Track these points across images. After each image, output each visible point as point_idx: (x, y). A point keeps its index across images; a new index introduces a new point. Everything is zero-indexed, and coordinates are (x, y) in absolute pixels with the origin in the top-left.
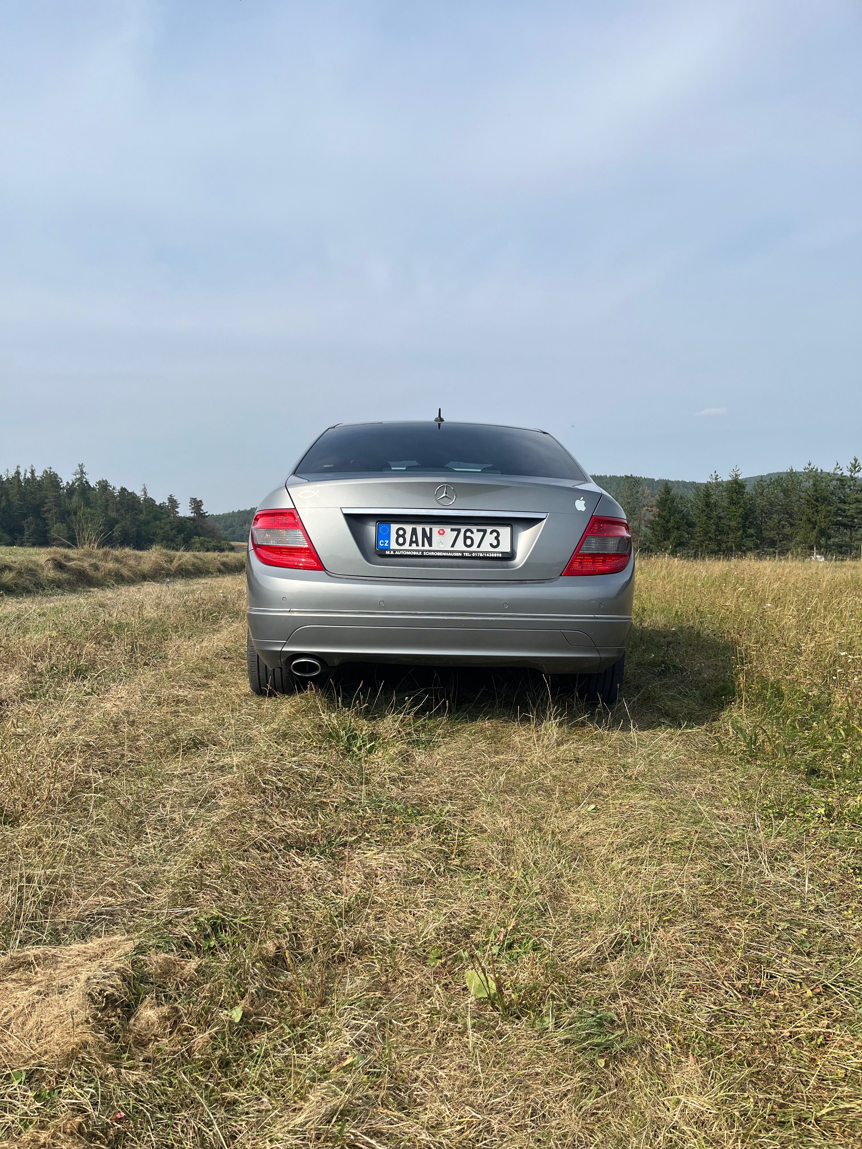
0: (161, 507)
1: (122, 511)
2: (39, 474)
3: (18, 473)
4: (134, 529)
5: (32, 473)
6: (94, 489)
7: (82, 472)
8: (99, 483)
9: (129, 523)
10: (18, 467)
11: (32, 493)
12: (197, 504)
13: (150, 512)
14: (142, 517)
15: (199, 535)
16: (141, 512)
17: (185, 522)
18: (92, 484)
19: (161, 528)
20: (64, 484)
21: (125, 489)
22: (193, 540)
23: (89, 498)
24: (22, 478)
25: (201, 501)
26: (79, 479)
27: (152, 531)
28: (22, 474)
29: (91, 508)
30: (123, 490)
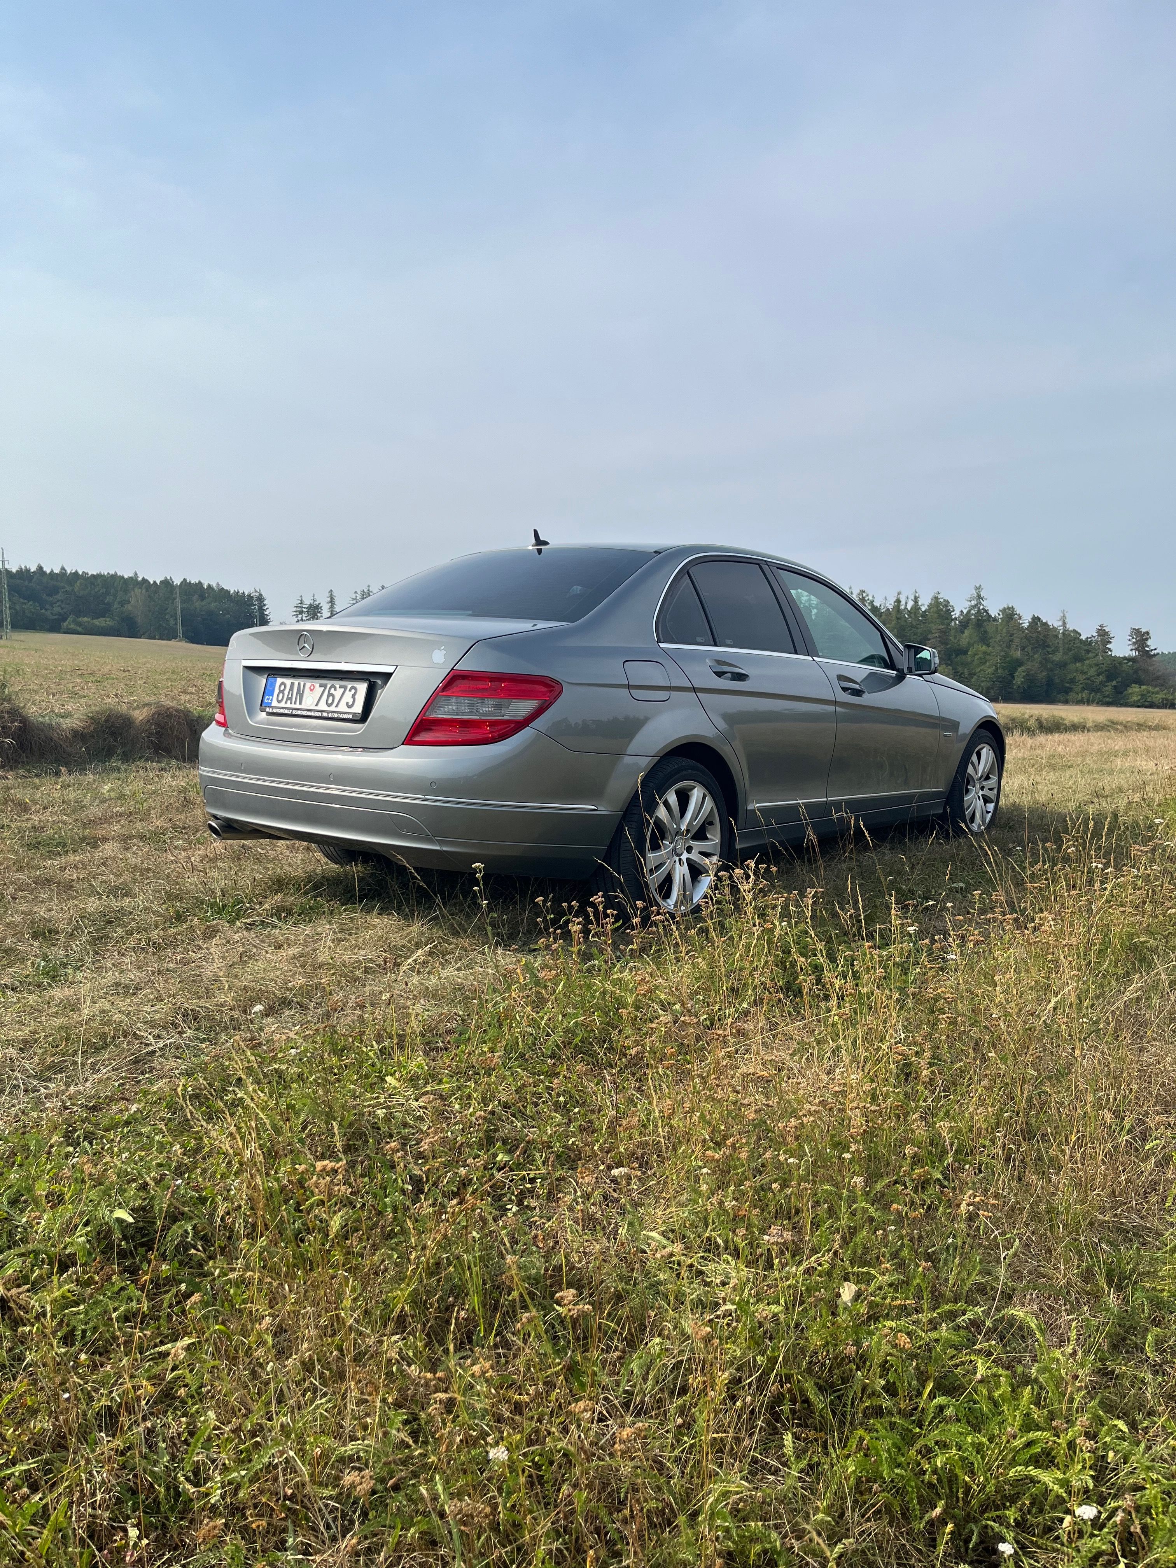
0: (1088, 643)
1: (1029, 649)
2: (925, 603)
3: (898, 601)
4: (1044, 674)
5: (916, 600)
6: (995, 619)
7: (979, 597)
8: (1004, 611)
9: (1037, 665)
10: (899, 593)
11: (912, 626)
12: (1141, 638)
13: (1069, 650)
14: (1057, 657)
15: (1140, 682)
16: (1056, 650)
17: (1120, 663)
18: (993, 613)
19: (1083, 673)
20: (956, 614)
21: (1039, 619)
22: (1130, 691)
23: (986, 632)
24: (902, 607)
25: (1147, 633)
26: (975, 606)
27: (1070, 676)
28: (903, 602)
29: (988, 645)
30: (1036, 620)
